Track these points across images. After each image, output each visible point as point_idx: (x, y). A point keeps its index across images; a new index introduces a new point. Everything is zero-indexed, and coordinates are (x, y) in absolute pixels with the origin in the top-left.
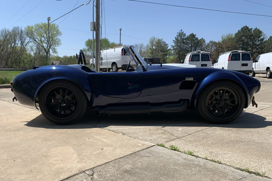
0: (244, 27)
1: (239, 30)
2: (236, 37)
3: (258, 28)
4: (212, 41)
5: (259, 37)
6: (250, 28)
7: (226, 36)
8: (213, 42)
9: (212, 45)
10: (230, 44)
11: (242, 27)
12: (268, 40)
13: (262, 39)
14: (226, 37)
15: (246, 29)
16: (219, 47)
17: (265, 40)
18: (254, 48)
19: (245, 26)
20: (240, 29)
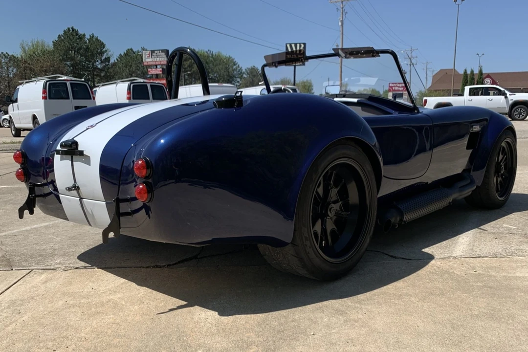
0: (69, 29)
1: (59, 35)
2: (58, 49)
3: (96, 35)
4: (5, 53)
5: (102, 53)
6: (81, 32)
7: (30, 44)
8: (9, 55)
9: (7, 63)
10: (49, 64)
11: (66, 28)
12: (116, 61)
13: (108, 59)
14: (32, 48)
15: (75, 34)
16: (25, 69)
17: (112, 61)
18: (96, 75)
19: (70, 27)
20: (62, 33)
